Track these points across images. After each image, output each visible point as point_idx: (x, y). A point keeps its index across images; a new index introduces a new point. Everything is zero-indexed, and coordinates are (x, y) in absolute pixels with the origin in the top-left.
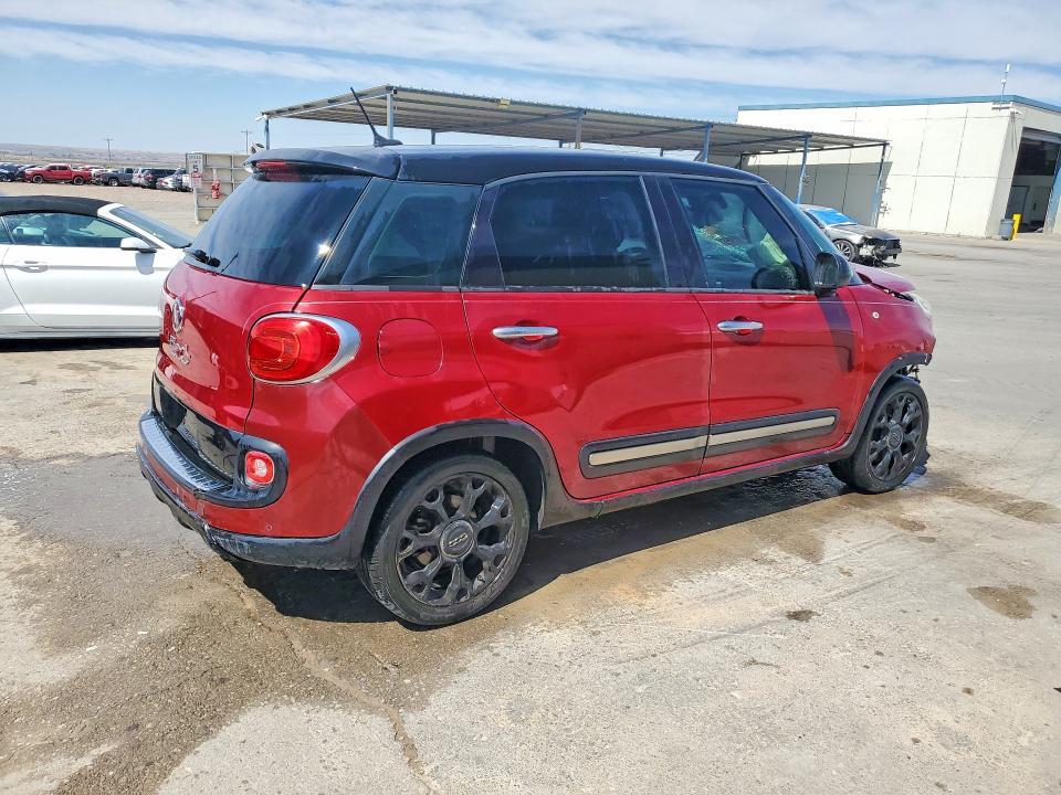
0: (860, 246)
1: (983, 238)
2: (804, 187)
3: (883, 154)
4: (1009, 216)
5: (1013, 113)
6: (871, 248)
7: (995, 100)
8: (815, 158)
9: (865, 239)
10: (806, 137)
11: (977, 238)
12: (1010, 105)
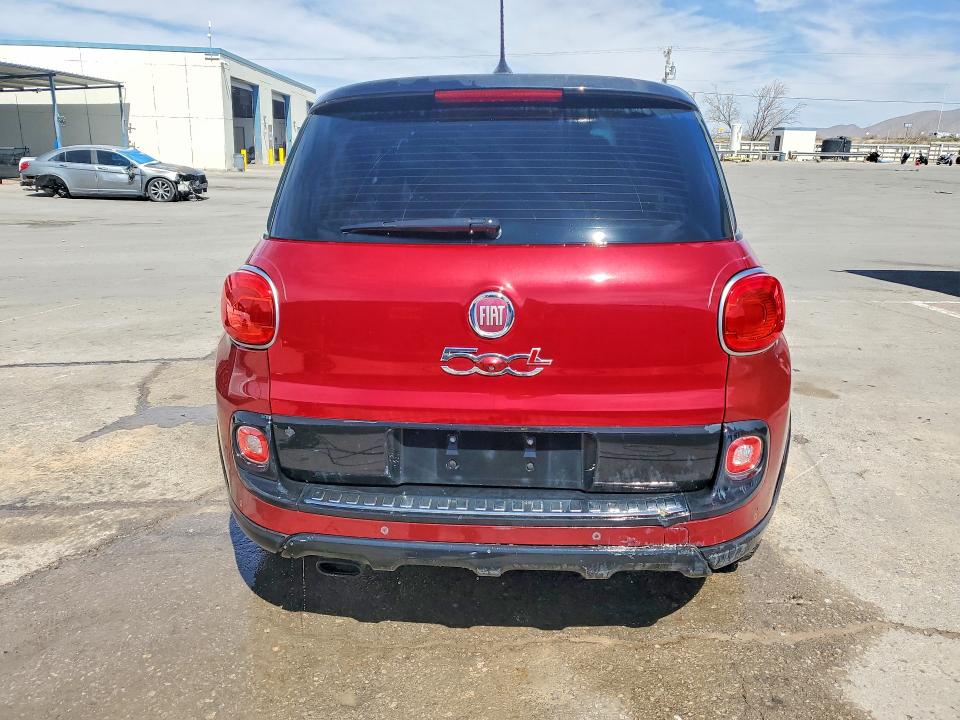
0: (177, 183)
1: (225, 171)
2: (61, 127)
3: (120, 95)
4: (238, 151)
5: (222, 64)
6: (187, 183)
7: (207, 51)
8: (65, 97)
9: (180, 176)
10: (50, 75)
11: (220, 171)
12: (219, 57)
